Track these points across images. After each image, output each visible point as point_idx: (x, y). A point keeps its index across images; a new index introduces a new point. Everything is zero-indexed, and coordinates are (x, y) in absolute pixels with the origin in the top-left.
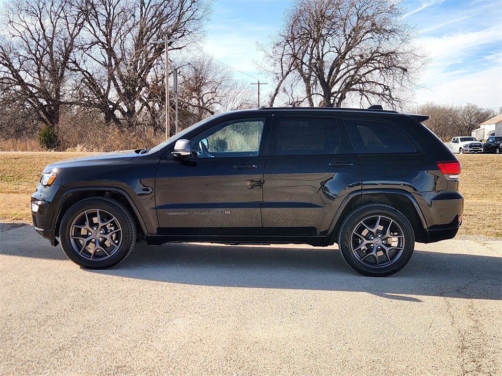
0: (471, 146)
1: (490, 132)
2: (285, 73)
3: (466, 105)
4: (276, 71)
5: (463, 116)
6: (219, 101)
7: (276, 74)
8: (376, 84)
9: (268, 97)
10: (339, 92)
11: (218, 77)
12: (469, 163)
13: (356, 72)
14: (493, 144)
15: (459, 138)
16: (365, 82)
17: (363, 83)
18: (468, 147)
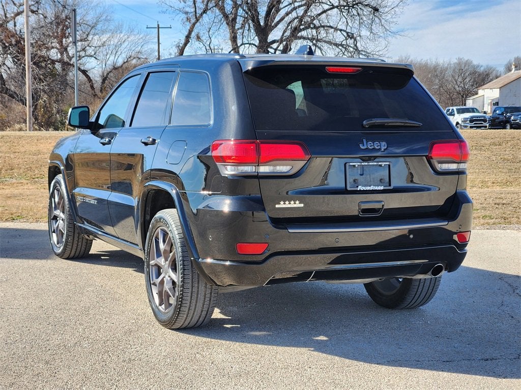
0: (472, 120)
1: (493, 100)
2: (199, 12)
3: (456, 61)
4: (188, 9)
5: (453, 77)
6: (93, 53)
7: (186, 13)
8: (336, 29)
9: (174, 48)
10: (281, 41)
11: (90, 18)
12: (483, 142)
13: (306, 12)
14: (501, 117)
15: (455, 108)
16: (319, 27)
17: (316, 27)
18: (468, 122)
